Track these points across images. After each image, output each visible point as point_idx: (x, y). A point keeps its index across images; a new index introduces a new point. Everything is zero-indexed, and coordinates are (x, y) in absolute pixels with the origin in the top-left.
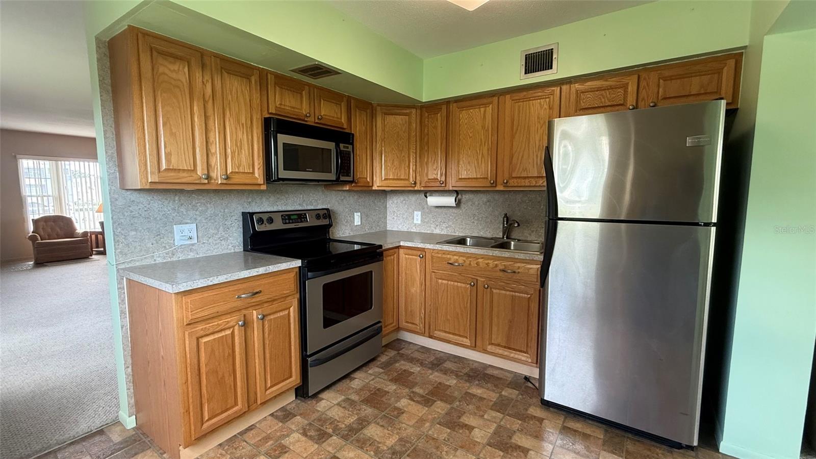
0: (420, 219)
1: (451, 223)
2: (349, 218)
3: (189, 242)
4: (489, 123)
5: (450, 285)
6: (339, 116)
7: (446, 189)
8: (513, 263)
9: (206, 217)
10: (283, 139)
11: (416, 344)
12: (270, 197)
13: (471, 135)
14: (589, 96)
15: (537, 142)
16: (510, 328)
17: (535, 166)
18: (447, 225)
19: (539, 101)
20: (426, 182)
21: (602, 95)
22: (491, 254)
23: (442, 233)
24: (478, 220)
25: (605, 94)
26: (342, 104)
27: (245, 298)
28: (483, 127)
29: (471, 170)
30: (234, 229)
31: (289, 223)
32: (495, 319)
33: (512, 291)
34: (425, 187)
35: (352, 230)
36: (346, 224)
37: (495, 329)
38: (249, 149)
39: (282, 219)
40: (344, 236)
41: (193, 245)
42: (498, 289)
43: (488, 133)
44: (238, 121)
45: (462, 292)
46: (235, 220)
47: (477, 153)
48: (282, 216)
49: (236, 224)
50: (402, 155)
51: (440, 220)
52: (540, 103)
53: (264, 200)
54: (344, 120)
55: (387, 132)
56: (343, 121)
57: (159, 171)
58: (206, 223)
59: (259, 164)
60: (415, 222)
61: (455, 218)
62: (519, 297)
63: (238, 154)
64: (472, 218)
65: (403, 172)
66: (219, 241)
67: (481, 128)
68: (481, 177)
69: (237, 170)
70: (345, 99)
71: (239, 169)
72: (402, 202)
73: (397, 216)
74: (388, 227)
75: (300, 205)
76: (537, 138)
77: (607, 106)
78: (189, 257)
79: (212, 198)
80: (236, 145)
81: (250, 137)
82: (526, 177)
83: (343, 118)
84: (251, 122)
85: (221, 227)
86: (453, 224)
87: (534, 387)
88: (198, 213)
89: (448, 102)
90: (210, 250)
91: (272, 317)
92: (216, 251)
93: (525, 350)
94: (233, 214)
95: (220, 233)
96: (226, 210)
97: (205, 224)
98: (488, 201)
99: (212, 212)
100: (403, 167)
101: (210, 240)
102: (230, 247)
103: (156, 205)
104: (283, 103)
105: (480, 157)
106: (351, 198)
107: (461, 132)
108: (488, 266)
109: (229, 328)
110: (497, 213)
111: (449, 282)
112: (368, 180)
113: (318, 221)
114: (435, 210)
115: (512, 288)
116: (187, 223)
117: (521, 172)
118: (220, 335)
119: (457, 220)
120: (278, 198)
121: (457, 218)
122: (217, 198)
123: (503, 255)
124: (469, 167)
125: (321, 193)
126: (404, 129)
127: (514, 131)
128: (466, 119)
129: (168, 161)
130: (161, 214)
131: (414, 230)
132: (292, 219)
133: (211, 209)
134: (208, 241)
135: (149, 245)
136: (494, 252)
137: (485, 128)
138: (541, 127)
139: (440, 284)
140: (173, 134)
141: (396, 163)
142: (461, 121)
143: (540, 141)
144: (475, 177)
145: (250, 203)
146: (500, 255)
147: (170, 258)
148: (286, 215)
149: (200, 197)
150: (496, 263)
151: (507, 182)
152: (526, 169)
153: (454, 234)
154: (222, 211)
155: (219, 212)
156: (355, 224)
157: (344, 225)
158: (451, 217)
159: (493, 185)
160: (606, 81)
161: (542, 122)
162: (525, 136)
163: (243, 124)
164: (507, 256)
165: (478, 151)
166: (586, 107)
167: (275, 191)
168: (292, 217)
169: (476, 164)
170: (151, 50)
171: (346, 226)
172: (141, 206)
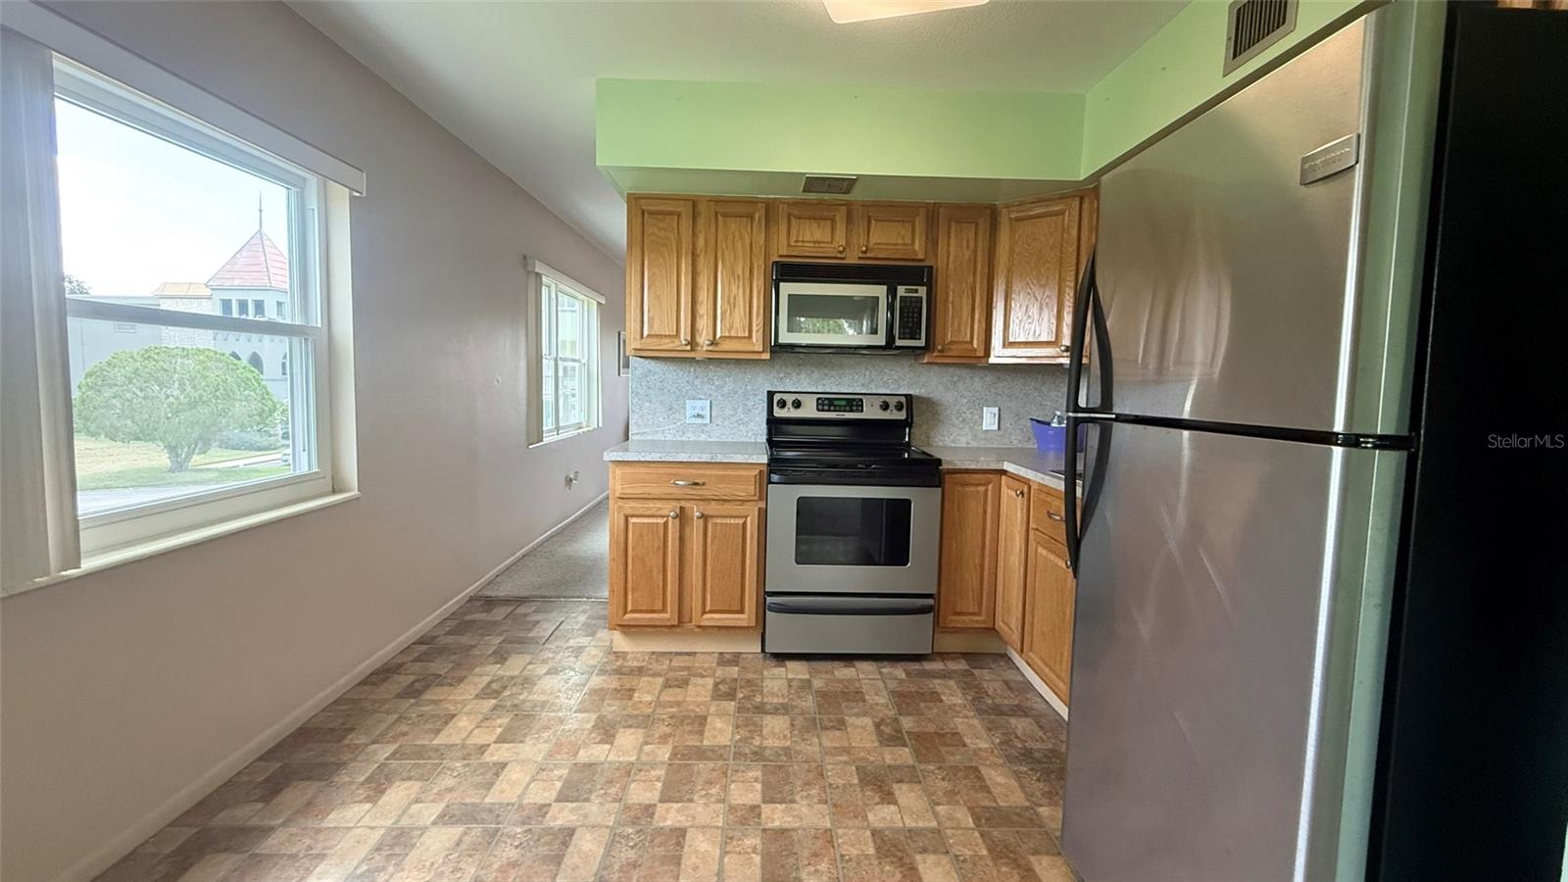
2: (970, 416)
3: (699, 421)
5: (1050, 561)
6: (908, 241)
9: (723, 393)
10: (787, 289)
11: (1022, 674)
12: (813, 372)
26: (917, 219)
27: (683, 486)
30: (757, 413)
31: (829, 410)
35: (975, 437)
36: (961, 426)
38: (745, 307)
39: (818, 404)
40: (953, 445)
41: (705, 425)
44: (733, 272)
45: (1061, 580)
46: (757, 400)
48: (818, 399)
49: (760, 406)
50: (1046, 294)
53: (803, 376)
54: (919, 247)
55: (1018, 254)
56: (917, 248)
57: (642, 337)
58: (722, 401)
59: (757, 325)
63: (731, 315)
65: (1046, 328)
66: (736, 425)
69: (727, 334)
70: (922, 212)
71: (729, 331)
75: (863, 385)
78: (701, 439)
79: (731, 370)
80: (729, 302)
81: (748, 291)
83: (917, 242)
84: (751, 272)
85: (741, 408)
88: (713, 388)
90: (725, 435)
91: (719, 521)
92: (732, 436)
94: (757, 392)
95: (738, 415)
96: (748, 387)
97: (720, 402)
99: (731, 388)
100: (1046, 318)
101: (726, 423)
102: (750, 434)
103: (670, 376)
104: (800, 239)
106: (976, 379)
109: (663, 517)
111: (1049, 554)
112: (975, 346)
113: (882, 412)
116: (700, 399)
118: (651, 520)
120: (826, 375)
122: (738, 370)
125: (907, 370)
126: (1051, 243)
129: (651, 326)
130: (675, 386)
132: (835, 406)
133: (729, 384)
134: (723, 423)
135: (661, 419)
139: (1039, 554)
140: (658, 297)
141: (1033, 311)
147: (681, 436)
148: (826, 399)
149: (718, 369)
154: (744, 387)
155: (739, 389)
156: (984, 428)
157: (954, 425)
163: (739, 277)
167: (822, 364)
168: (836, 403)
170: (643, 214)
171: (961, 429)
172: (657, 377)
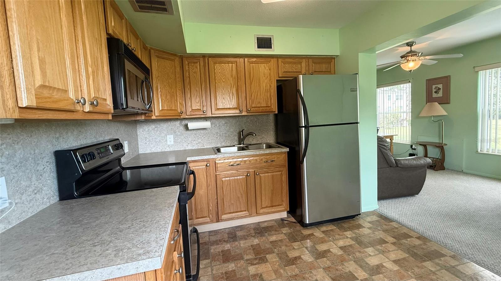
0: (173, 141)
1: (200, 140)
4: (235, 75)
5: (232, 180)
7: (207, 116)
8: (270, 156)
9: (15, 164)
11: (205, 232)
13: (224, 80)
14: (287, 66)
15: (264, 87)
16: (272, 194)
17: (265, 101)
18: (197, 142)
19: (263, 64)
20: (190, 112)
21: (292, 66)
22: (258, 154)
23: (194, 148)
24: (220, 136)
25: (293, 66)
26: (138, 40)
28: (232, 76)
29: (225, 103)
30: (47, 175)
31: (102, 157)
32: (263, 192)
33: (273, 172)
34: (190, 115)
37: (263, 198)
38: (102, 71)
39: (98, 154)
42: (263, 173)
43: (235, 80)
44: (93, 34)
45: (241, 182)
46: (47, 162)
47: (229, 92)
48: (96, 150)
49: (48, 168)
50: (172, 91)
51: (190, 139)
52: (264, 66)
54: (140, 55)
55: (160, 72)
58: (17, 173)
59: (110, 89)
60: (169, 143)
61: (203, 136)
62: (276, 175)
64: (216, 135)
65: (174, 104)
67: (230, 76)
68: (233, 107)
69: (97, 95)
72: (154, 129)
73: (149, 141)
74: (139, 151)
75: (95, 137)
76: (264, 85)
77: (295, 72)
79: (19, 135)
81: (102, 57)
82: (260, 107)
83: (139, 53)
85: (34, 176)
86: (202, 140)
87: (289, 222)
88: (4, 159)
89: (204, 56)
90: (24, 212)
92: (30, 210)
93: (281, 204)
94: (44, 156)
95: (33, 183)
96: (36, 151)
97: (15, 175)
98: (226, 123)
99: (22, 156)
100: (173, 100)
101: (24, 198)
102: (45, 200)
105: (231, 95)
106: (122, 128)
107: (216, 78)
108: (257, 161)
110: (232, 130)
111: (231, 178)
114: (186, 133)
115: (272, 171)
117: (257, 104)
119: (204, 138)
121: (204, 137)
123: (266, 153)
124: (224, 101)
126: (171, 71)
127: (251, 80)
128: (219, 70)
129: (43, 72)
131: (168, 149)
132: (103, 153)
133: (20, 152)
134: (21, 199)
136: (260, 151)
137: (233, 76)
138: (266, 79)
139: (224, 181)
141: (168, 97)
142: (216, 70)
143: (266, 86)
144: (229, 107)
145: (58, 138)
146: (264, 153)
150: (261, 158)
151: (250, 110)
152: (260, 102)
153: (203, 148)
154: (33, 152)
155: (29, 155)
156: (126, 152)
158: (199, 136)
159: (241, 112)
160: (293, 60)
161: (266, 76)
162: (258, 83)
163: (96, 40)
164: (267, 153)
165: (230, 91)
166: (286, 71)
169: (229, 99)
